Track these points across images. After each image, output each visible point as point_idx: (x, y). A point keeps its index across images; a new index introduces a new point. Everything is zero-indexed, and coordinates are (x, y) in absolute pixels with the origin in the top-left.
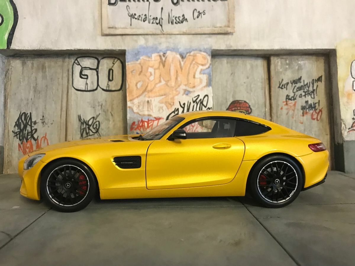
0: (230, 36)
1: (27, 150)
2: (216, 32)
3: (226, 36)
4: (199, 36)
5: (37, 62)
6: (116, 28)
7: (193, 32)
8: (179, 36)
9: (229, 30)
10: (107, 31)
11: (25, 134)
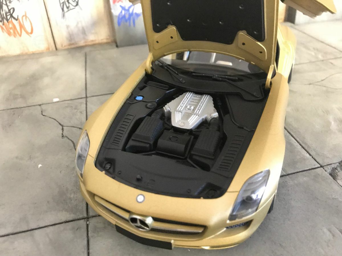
1: (12, 31)
11: (3, 14)
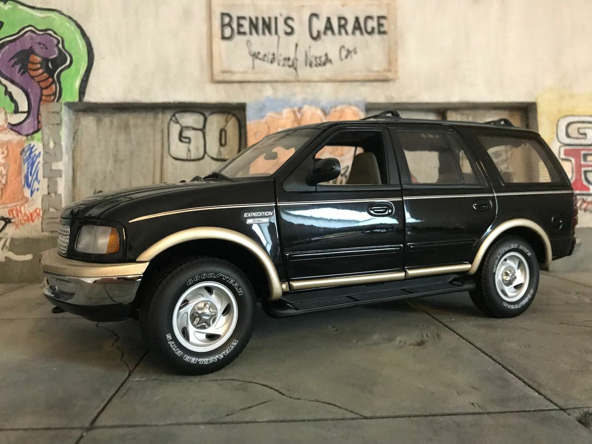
0: (391, 84)
2: (372, 78)
3: (385, 85)
4: (348, 84)
5: (118, 119)
6: (232, 72)
7: (340, 78)
8: (320, 84)
9: (390, 75)
10: (220, 77)
